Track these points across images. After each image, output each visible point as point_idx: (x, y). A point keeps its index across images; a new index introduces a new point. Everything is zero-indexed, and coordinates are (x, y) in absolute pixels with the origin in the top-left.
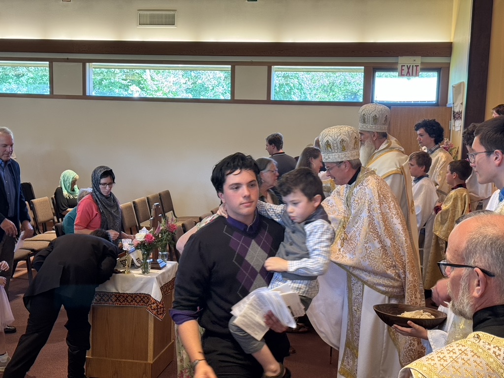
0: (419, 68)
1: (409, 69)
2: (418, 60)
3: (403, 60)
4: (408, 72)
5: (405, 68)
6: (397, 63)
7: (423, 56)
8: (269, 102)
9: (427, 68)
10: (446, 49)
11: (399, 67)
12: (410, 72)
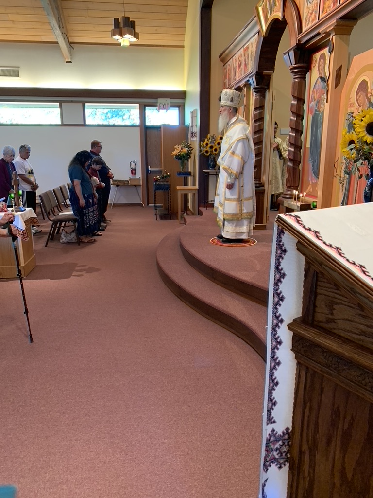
0: (169, 105)
1: (164, 105)
2: (168, 101)
3: (160, 101)
4: (164, 107)
5: (161, 105)
6: (157, 102)
7: (170, 98)
8: (85, 125)
9: (173, 106)
10: (182, 95)
11: (158, 104)
12: (165, 107)
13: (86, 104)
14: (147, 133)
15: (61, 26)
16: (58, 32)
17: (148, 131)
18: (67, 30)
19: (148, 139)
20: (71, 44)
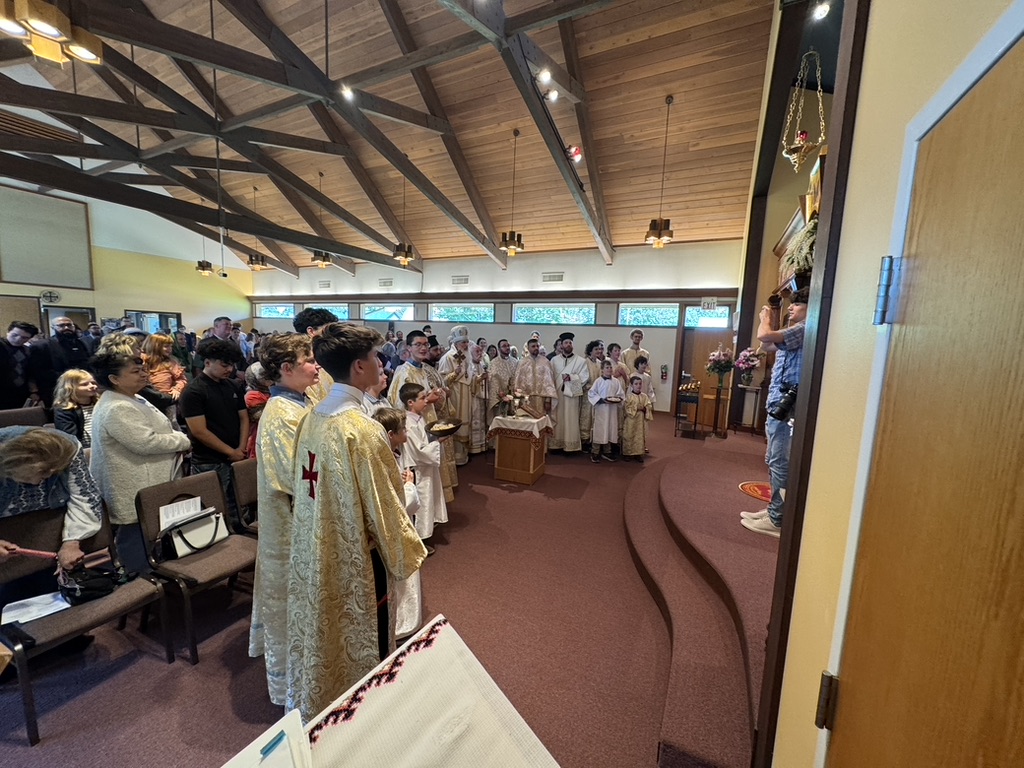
0: (715, 304)
1: (708, 304)
2: (715, 299)
3: (705, 300)
4: (709, 306)
5: (706, 304)
6: (701, 301)
7: (718, 296)
8: (617, 325)
9: (721, 304)
10: (733, 292)
11: (702, 303)
13: (621, 305)
14: (685, 335)
15: (602, 232)
16: (598, 239)
17: (687, 333)
18: (610, 234)
19: (686, 341)
20: (613, 249)
